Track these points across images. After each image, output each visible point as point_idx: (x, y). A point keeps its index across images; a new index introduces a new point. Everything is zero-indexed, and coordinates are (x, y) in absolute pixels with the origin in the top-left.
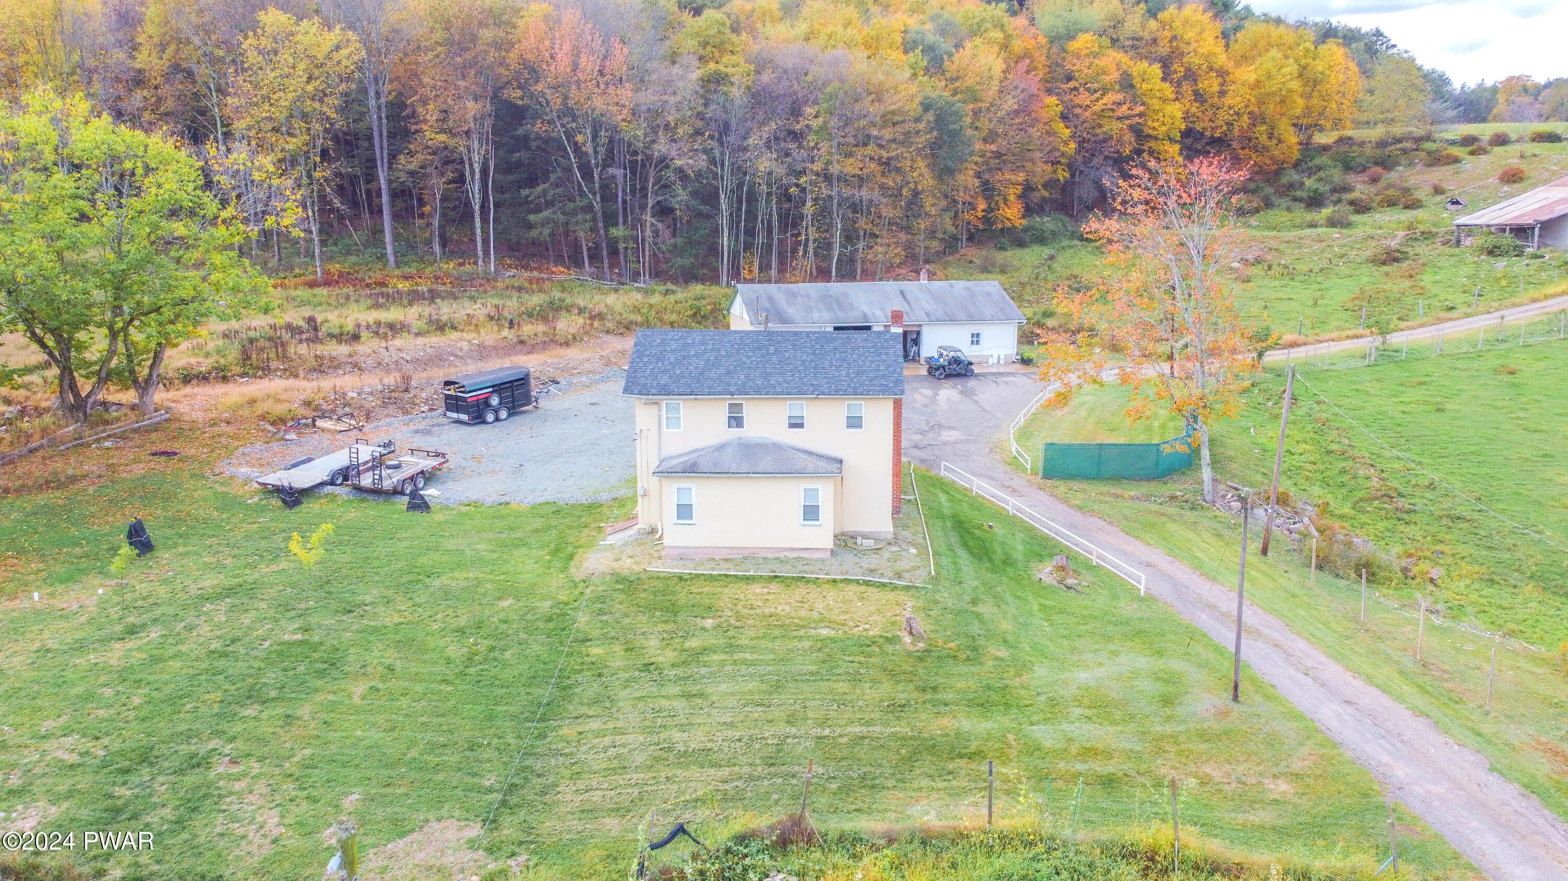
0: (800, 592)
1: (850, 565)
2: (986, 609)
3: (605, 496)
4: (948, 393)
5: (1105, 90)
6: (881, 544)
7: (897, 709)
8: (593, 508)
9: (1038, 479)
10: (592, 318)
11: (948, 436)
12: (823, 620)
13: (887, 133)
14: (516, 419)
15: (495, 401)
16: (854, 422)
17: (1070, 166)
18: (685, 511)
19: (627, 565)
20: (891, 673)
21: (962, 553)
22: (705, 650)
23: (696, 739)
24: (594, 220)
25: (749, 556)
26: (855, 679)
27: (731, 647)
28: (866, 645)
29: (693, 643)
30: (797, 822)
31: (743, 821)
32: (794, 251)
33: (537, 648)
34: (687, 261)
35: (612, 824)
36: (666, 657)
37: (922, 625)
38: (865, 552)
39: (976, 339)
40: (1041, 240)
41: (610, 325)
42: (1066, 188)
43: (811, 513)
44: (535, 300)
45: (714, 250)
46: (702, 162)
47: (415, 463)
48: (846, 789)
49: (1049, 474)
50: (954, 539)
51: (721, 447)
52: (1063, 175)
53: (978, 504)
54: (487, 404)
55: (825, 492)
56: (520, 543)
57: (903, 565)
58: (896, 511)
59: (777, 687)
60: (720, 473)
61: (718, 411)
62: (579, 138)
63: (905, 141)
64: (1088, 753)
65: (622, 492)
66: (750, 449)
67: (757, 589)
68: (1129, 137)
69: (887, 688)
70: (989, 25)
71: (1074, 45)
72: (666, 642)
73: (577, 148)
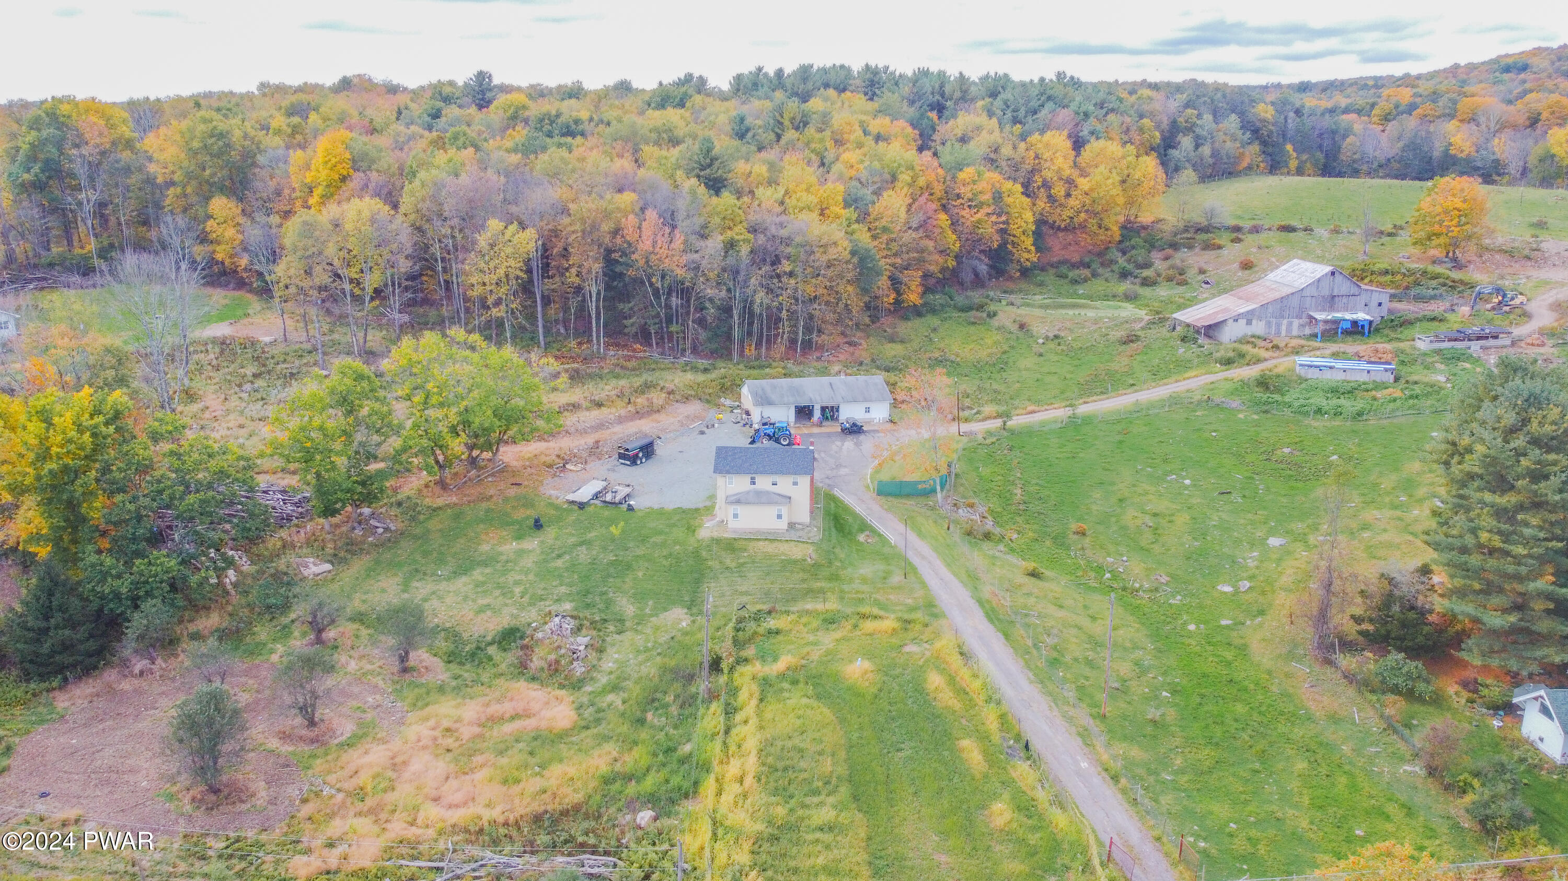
0: (776, 544)
1: (793, 535)
2: (837, 550)
3: (700, 505)
4: (849, 444)
5: (981, 205)
6: (804, 526)
7: (804, 581)
8: (697, 510)
9: (875, 495)
10: (669, 393)
11: (843, 471)
12: (783, 554)
13: (829, 273)
14: (650, 461)
15: (641, 455)
16: (795, 484)
17: (956, 257)
18: (736, 516)
19: (716, 535)
20: (803, 570)
21: (833, 529)
22: (745, 563)
23: (744, 588)
24: (661, 321)
25: (759, 532)
26: (792, 572)
27: (753, 562)
28: (795, 562)
29: (741, 561)
30: (774, 608)
31: (759, 607)
32: (776, 339)
33: (691, 562)
34: (714, 346)
35: (723, 609)
36: (733, 565)
37: (814, 556)
38: (798, 530)
39: (868, 410)
40: (933, 311)
41: (678, 397)
42: (955, 272)
43: (779, 517)
44: (638, 381)
45: (729, 337)
46: (723, 294)
47: (623, 491)
48: (787, 601)
49: (880, 493)
50: (832, 524)
51: (748, 493)
52: (951, 263)
53: (846, 509)
54: (637, 455)
55: (784, 510)
56: (674, 525)
57: (811, 535)
58: (812, 512)
59: (768, 574)
60: (748, 503)
61: (747, 479)
62: (654, 280)
63: (841, 276)
64: (857, 592)
65: (708, 503)
66: (759, 493)
67: (761, 543)
68: (997, 237)
69: (801, 575)
70: (903, 169)
71: (962, 176)
72: (732, 560)
73: (651, 284)
